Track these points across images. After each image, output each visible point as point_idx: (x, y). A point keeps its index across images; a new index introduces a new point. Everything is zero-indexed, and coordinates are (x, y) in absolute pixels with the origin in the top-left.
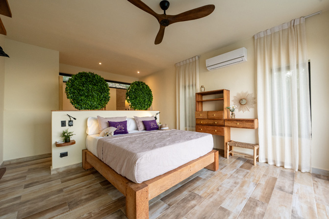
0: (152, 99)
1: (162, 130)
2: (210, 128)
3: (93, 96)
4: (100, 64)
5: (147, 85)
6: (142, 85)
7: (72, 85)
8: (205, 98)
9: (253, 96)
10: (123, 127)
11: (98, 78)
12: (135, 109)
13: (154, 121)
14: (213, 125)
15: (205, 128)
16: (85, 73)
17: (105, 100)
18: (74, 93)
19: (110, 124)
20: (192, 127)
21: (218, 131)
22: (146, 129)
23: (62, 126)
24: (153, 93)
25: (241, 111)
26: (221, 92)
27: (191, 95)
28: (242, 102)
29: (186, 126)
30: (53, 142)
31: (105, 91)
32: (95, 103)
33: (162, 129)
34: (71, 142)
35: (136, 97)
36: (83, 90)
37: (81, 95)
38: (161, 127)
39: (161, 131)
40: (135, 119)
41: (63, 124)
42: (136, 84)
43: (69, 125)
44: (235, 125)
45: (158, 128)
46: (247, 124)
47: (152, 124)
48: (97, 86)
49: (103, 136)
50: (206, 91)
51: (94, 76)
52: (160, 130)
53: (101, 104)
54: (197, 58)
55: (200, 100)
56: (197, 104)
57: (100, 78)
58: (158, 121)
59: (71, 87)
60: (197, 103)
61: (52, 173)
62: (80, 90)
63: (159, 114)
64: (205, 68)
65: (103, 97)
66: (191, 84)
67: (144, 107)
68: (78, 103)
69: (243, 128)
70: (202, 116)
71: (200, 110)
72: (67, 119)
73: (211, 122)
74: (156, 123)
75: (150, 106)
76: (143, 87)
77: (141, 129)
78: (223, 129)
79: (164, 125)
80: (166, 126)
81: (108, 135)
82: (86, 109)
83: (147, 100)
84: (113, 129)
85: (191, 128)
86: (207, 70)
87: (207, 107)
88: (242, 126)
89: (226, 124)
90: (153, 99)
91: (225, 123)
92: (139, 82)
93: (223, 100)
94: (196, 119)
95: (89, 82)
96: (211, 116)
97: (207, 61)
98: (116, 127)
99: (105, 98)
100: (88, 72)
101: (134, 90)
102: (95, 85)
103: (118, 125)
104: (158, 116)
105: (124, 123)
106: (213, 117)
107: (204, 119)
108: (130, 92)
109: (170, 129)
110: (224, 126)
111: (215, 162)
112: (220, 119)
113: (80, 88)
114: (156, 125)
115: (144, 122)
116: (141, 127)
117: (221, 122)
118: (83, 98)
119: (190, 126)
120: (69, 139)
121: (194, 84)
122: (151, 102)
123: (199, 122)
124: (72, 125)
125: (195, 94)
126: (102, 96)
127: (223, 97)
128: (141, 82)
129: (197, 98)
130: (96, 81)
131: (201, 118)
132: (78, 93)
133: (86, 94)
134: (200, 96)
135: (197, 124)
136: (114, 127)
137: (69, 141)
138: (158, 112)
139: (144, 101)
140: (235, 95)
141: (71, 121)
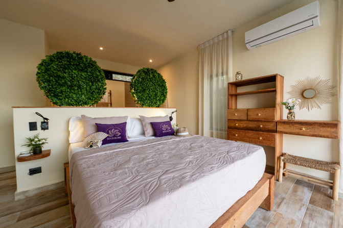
0: (166, 93)
1: (179, 136)
2: (251, 134)
3: (79, 87)
4: (101, 49)
5: (159, 74)
6: (152, 73)
7: (47, 70)
8: (241, 90)
9: (330, 84)
10: (119, 132)
11: (86, 61)
12: (142, 106)
13: (168, 123)
14: (257, 129)
15: (242, 133)
16: (68, 53)
17: (98, 93)
18: (49, 81)
19: (100, 128)
20: (221, 130)
21: (263, 139)
22: (155, 135)
23: (30, 130)
24: (168, 85)
25: (305, 109)
26: (272, 79)
27: (220, 86)
28: (306, 94)
29: (211, 128)
30: (17, 153)
31: (98, 80)
32: (83, 96)
33: (180, 134)
34: (43, 153)
35: (144, 90)
36: (64, 78)
37: (61, 85)
38: (178, 131)
39: (177, 139)
40: (141, 120)
41: (33, 126)
42: (144, 72)
43: (42, 129)
44: (297, 131)
45: (173, 133)
46: (323, 129)
47: (164, 127)
48: (87, 72)
49: (84, 147)
50: (244, 79)
51: (81, 58)
52: (176, 135)
53: (93, 98)
54: (230, 33)
55: (234, 93)
56: (230, 99)
57: (91, 60)
58: (173, 123)
59: (45, 72)
60: (230, 97)
61: (17, 198)
62: (59, 77)
63: (175, 113)
64: (243, 46)
65: (96, 89)
66: (220, 72)
67: (156, 103)
68: (56, 96)
69: (313, 136)
70: (237, 116)
71: (234, 107)
72: (39, 121)
73: (252, 125)
74: (170, 125)
75: (163, 102)
76: (154, 76)
77: (149, 133)
78: (274, 136)
79: (182, 129)
80: (184, 131)
81: (91, 146)
82: (69, 105)
83: (159, 94)
84: (103, 135)
85: (219, 132)
86: (247, 49)
87: (244, 104)
88: (312, 133)
89: (280, 128)
90: (168, 93)
91: (278, 127)
92: (148, 69)
93: (275, 91)
94: (229, 120)
95: (73, 65)
96: (252, 116)
97: (246, 34)
98: (108, 133)
99: (99, 89)
100: (72, 52)
101: (140, 80)
102: (82, 70)
103: (111, 129)
104: (174, 116)
105: (122, 127)
106: (255, 117)
107: (241, 120)
108: (135, 82)
109: (190, 134)
110: (276, 131)
111: (269, 195)
112: (270, 120)
113: (59, 73)
114: (171, 129)
115: (153, 125)
116: (150, 131)
117: (270, 126)
118: (63, 88)
119: (217, 130)
120: (41, 149)
121: (225, 71)
122: (165, 97)
123: (232, 125)
124: (47, 128)
125: (226, 85)
126: (95, 87)
127: (275, 86)
128: (151, 69)
129: (230, 90)
130: (85, 64)
131: (237, 118)
132: (56, 81)
133: (69, 83)
134: (234, 88)
135: (229, 128)
136: (104, 132)
137: (41, 151)
138: (175, 110)
139: (156, 95)
140: (294, 84)
141: (44, 122)
